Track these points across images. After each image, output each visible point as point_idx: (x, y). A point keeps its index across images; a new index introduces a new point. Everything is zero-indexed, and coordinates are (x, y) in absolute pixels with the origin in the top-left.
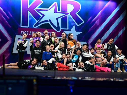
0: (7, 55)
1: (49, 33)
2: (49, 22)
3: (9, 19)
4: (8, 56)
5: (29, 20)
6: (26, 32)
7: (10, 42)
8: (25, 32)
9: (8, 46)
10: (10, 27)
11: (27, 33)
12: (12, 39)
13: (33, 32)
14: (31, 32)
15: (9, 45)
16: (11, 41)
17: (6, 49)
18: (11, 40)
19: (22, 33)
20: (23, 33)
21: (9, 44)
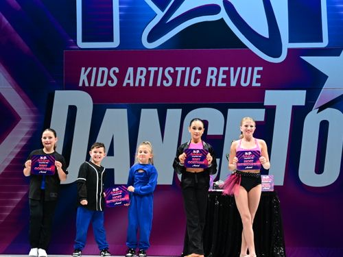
0: (16, 196)
1: (225, 72)
2: (223, 14)
3: (19, 7)
4: (19, 200)
5: (121, 10)
6: (106, 70)
7: (26, 129)
8: (101, 69)
9: (16, 147)
10: (25, 47)
11: (109, 78)
12: (34, 112)
13: (139, 69)
14: (130, 70)
15: (24, 143)
16: (30, 122)
17: (7, 164)
18: (32, 115)
19: (83, 77)
20: (89, 77)
21: (22, 136)
